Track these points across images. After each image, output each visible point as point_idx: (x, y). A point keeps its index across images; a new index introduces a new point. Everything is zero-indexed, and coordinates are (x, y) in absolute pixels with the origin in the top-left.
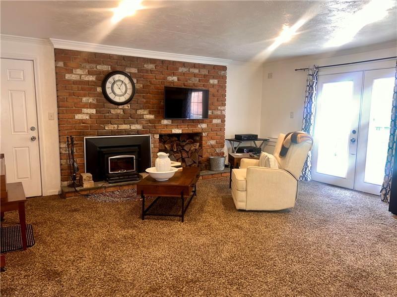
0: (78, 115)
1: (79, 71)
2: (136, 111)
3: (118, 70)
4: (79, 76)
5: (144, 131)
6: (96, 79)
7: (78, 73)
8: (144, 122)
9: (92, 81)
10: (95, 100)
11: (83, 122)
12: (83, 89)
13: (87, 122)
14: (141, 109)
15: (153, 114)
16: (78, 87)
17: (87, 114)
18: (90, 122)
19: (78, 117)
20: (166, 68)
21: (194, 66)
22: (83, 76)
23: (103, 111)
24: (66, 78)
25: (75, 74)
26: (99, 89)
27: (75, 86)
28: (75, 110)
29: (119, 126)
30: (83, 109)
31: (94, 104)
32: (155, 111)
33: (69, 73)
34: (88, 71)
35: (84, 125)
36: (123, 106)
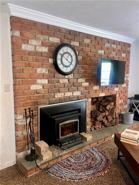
0: (33, 85)
1: (34, 42)
2: (77, 80)
3: (65, 42)
4: (34, 47)
5: (81, 96)
6: (49, 50)
7: (33, 44)
8: (82, 89)
9: (45, 53)
10: (48, 71)
11: (38, 92)
12: (37, 60)
13: (41, 92)
14: (80, 78)
15: (88, 82)
16: (33, 58)
17: (41, 84)
18: (43, 92)
19: (33, 87)
20: (97, 43)
21: (114, 42)
22: (37, 47)
23: (54, 81)
24: (23, 48)
25: (30, 45)
26: (51, 61)
27: (30, 57)
28: (31, 81)
29: (65, 93)
30: (37, 80)
31: (46, 75)
32: (90, 79)
33: (25, 44)
34: (42, 42)
35: (38, 95)
36: (68, 76)
